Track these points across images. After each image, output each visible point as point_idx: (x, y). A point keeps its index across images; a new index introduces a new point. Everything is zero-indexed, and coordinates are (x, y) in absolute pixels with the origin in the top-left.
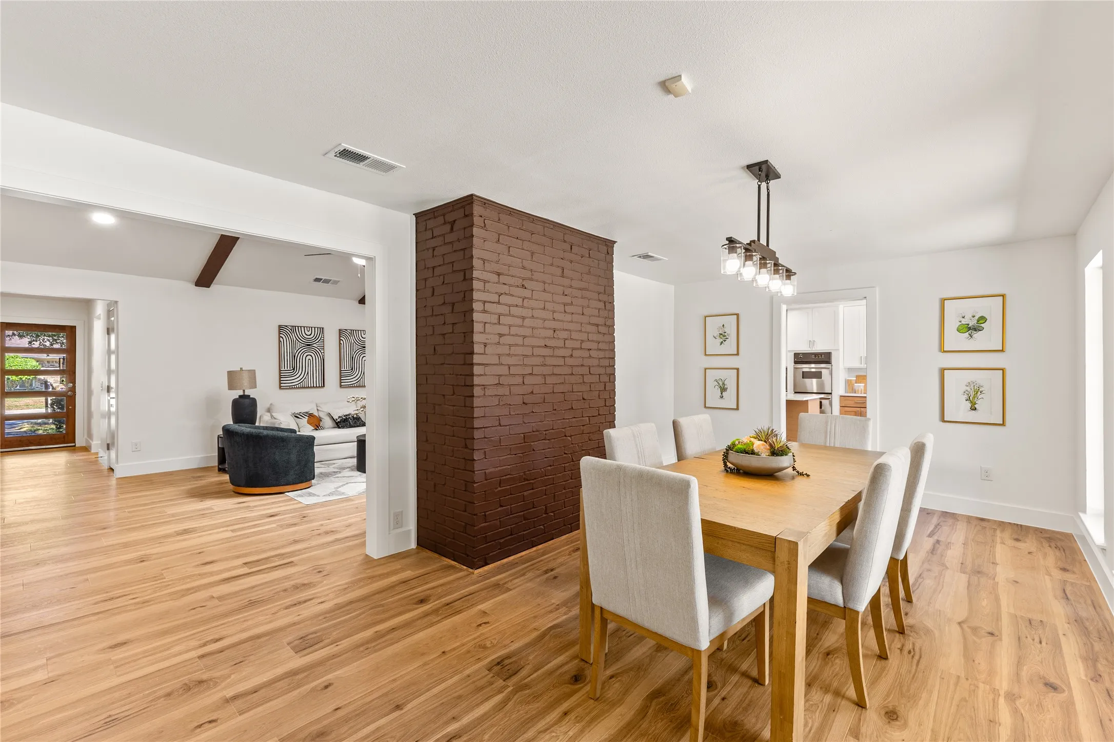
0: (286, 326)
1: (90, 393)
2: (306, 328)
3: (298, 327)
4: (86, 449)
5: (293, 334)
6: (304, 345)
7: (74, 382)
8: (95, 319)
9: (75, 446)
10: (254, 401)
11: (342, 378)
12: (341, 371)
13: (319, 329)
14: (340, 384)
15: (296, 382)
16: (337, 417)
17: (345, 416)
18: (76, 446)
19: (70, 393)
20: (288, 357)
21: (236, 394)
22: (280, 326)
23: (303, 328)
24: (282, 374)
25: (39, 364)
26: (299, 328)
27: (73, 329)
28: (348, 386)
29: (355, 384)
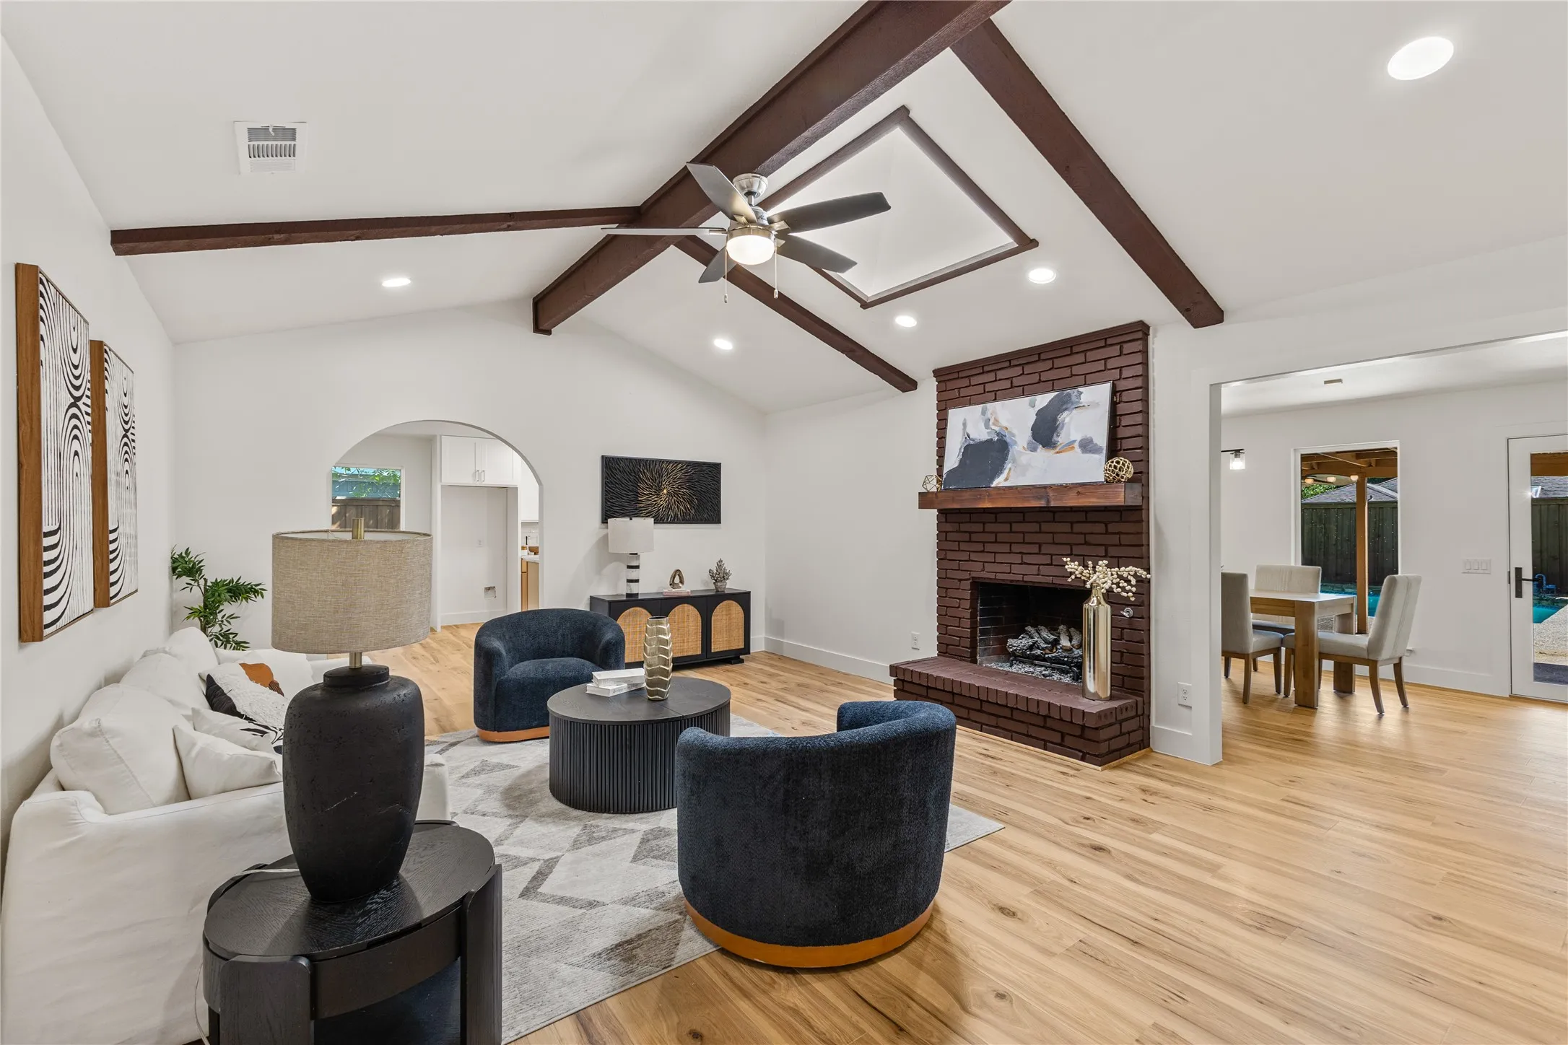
15: (63, 594)
28: (115, 599)
29: (122, 590)
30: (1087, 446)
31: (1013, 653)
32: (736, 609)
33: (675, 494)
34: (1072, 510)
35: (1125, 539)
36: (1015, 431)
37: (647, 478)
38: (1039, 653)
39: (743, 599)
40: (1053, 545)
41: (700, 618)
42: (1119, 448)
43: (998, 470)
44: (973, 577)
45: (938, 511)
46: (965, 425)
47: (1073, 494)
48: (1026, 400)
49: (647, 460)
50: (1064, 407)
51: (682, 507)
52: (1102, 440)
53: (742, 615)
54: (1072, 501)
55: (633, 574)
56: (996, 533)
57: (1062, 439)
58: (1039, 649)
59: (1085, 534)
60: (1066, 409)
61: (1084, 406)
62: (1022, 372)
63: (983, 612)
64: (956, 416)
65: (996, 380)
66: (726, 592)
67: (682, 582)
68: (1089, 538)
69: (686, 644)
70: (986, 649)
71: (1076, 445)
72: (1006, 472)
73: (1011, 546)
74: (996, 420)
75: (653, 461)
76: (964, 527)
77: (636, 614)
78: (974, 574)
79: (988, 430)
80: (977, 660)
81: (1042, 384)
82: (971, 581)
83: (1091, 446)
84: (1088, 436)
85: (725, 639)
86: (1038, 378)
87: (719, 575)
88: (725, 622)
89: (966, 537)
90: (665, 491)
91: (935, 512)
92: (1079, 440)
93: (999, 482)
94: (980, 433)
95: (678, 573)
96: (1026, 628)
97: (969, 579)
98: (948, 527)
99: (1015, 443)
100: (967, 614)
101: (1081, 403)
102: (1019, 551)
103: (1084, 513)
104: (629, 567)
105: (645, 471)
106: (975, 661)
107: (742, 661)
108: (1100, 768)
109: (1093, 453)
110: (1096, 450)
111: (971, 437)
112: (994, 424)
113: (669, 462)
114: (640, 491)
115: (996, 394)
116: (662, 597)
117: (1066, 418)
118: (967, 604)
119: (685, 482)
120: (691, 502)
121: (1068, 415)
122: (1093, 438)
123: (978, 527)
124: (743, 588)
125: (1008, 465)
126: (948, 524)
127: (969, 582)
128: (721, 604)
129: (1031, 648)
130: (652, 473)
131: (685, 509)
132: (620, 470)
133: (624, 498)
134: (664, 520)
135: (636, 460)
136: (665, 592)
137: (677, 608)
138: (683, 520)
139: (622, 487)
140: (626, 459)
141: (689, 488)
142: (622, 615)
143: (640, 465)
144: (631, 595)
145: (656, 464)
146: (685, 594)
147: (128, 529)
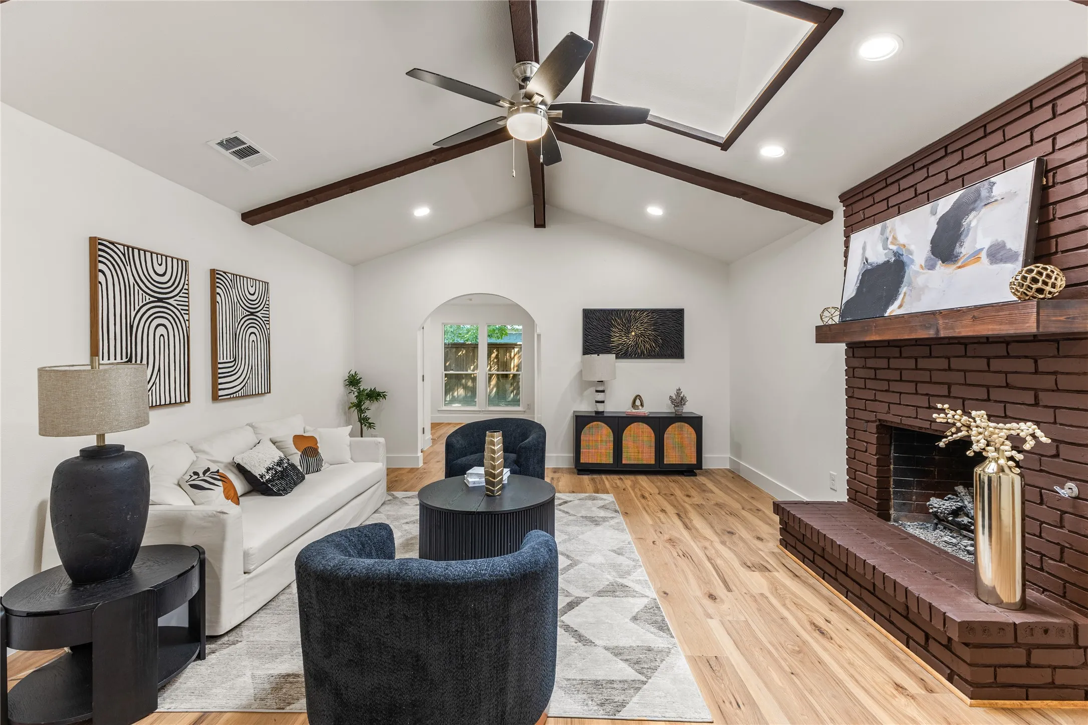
2: (154, 255)
3: (139, 250)
5: (128, 267)
6: (152, 299)
11: (219, 381)
12: (214, 363)
13: (179, 261)
14: (214, 394)
16: (264, 471)
17: (278, 465)
23: (148, 254)
26: (141, 252)
28: (229, 397)
29: (240, 392)
30: (997, 254)
31: (935, 514)
32: (688, 431)
33: (642, 335)
34: (988, 340)
35: (1064, 382)
36: (912, 247)
37: (619, 324)
38: (965, 522)
39: (696, 422)
40: (964, 387)
41: (653, 435)
42: (1054, 250)
43: (892, 297)
44: (879, 420)
45: (847, 345)
46: (864, 249)
47: (967, 320)
48: (928, 207)
49: (618, 310)
50: (971, 207)
51: (647, 346)
52: (1017, 242)
53: (694, 436)
54: (965, 330)
55: (600, 397)
56: (901, 370)
57: (965, 249)
58: (968, 516)
59: (1006, 373)
60: (973, 209)
61: (996, 201)
62: (927, 175)
63: (897, 461)
64: (857, 239)
65: (899, 192)
66: (684, 415)
67: (642, 405)
68: (1012, 379)
69: (640, 454)
70: (904, 504)
71: (983, 255)
72: (901, 297)
73: (916, 385)
74: (895, 238)
75: (623, 311)
76: (871, 363)
77: (597, 427)
78: (880, 416)
79: (886, 251)
80: (889, 515)
81: (950, 183)
82: (877, 423)
83: (1002, 253)
84: (999, 240)
85: (677, 454)
86: (945, 177)
87: (679, 400)
88: (677, 440)
89: (871, 373)
90: (633, 333)
91: (843, 347)
92: (987, 247)
93: (893, 310)
94: (878, 256)
95: (638, 397)
96: (956, 488)
97: (875, 421)
98: (856, 363)
99: (912, 261)
100: (873, 460)
101: (992, 198)
102: (925, 393)
103: (1004, 345)
104: (597, 391)
105: (617, 318)
106: (887, 518)
107: (695, 475)
108: (968, 701)
109: (1005, 262)
110: (1010, 257)
111: (869, 262)
112: (892, 243)
113: (636, 311)
114: (612, 334)
115: (899, 208)
116: (625, 415)
117: (972, 221)
118: (873, 449)
119: (651, 325)
120: (656, 341)
121: (975, 217)
122: (1006, 241)
123: (883, 363)
124: (698, 413)
125: (904, 289)
126: (855, 359)
127: (875, 424)
128: (674, 425)
129: (956, 512)
130: (622, 320)
131: (651, 347)
132: (596, 319)
133: (600, 339)
134: (632, 356)
135: (608, 310)
136: (627, 412)
137: (632, 425)
138: (649, 356)
139: (598, 331)
140: (601, 310)
141: (654, 330)
142: (586, 427)
143: (612, 314)
144: (597, 412)
145: (625, 313)
146: (643, 414)
147: (253, 362)
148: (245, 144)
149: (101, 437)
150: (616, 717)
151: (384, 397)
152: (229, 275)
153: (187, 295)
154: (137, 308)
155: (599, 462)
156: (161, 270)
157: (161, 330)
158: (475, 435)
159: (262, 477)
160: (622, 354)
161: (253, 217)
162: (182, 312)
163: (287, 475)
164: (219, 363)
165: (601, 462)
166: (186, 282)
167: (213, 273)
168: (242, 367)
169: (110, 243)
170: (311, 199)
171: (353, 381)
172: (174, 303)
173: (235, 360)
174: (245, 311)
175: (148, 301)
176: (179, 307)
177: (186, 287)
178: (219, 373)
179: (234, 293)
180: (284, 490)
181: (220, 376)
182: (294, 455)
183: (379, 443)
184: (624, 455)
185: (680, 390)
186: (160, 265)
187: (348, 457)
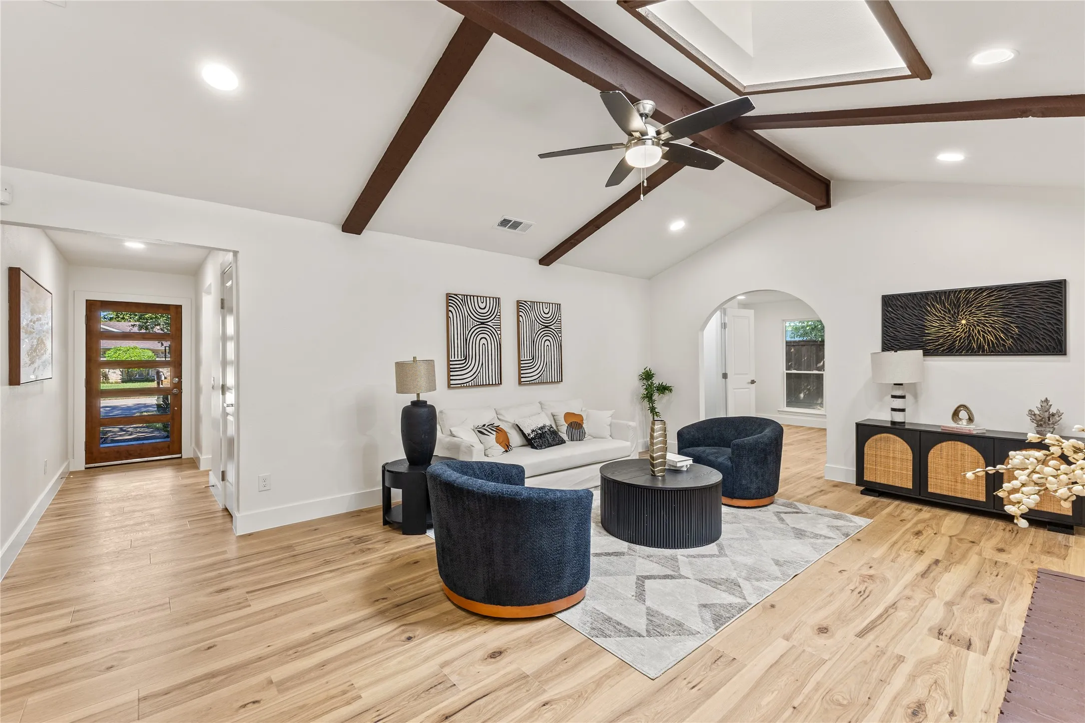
0: (456, 295)
1: (198, 391)
2: (479, 298)
3: (470, 296)
4: (193, 463)
5: (464, 307)
6: (478, 323)
7: (180, 377)
8: (203, 294)
9: (181, 457)
10: (432, 409)
11: (522, 372)
12: (519, 360)
13: (495, 299)
14: (519, 380)
15: (468, 377)
16: (530, 432)
17: (539, 429)
18: (183, 458)
19: (175, 391)
20: (458, 342)
21: (408, 399)
22: (448, 296)
23: (475, 298)
24: (451, 366)
25: (155, 355)
26: (472, 297)
27: (178, 308)
28: (529, 382)
29: (537, 380)
33: (980, 323)
37: (938, 311)
41: (982, 461)
49: (938, 293)
51: (990, 338)
55: (899, 403)
67: (969, 418)
69: (958, 484)
75: (946, 292)
77: (888, 440)
87: (1046, 416)
90: (964, 322)
95: (966, 406)
104: (895, 397)
105: (935, 304)
114: (928, 324)
116: (940, 430)
119: (997, 308)
120: (1006, 331)
130: (944, 305)
131: (997, 338)
132: (902, 307)
133: (906, 332)
134: (961, 352)
135: (921, 294)
136: (943, 426)
137: (944, 444)
138: (992, 352)
139: (904, 321)
140: (910, 294)
141: (1004, 315)
142: (873, 438)
143: (927, 299)
144: (893, 423)
145: (949, 295)
146: (968, 432)
147: (547, 360)
148: (511, 221)
149: (418, 395)
150: (591, 638)
151: (671, 391)
152: (529, 303)
153: (499, 319)
154: (469, 329)
155: (891, 484)
156: (483, 306)
157: (483, 341)
158: (715, 429)
159: (529, 435)
160: (943, 350)
161: (547, 260)
162: (496, 329)
163: (544, 437)
164: (522, 361)
165: (893, 484)
166: (499, 311)
167: (519, 303)
168: (539, 363)
169: (455, 295)
170: (572, 241)
171: (648, 376)
172: (491, 324)
173: (533, 358)
174: (541, 326)
175: (475, 325)
176: (494, 327)
177: (499, 314)
178: (522, 367)
179: (532, 314)
180: (541, 446)
181: (522, 368)
182: (563, 426)
183: (630, 426)
184: (931, 481)
185: (1046, 400)
186: (482, 303)
187: (607, 434)
